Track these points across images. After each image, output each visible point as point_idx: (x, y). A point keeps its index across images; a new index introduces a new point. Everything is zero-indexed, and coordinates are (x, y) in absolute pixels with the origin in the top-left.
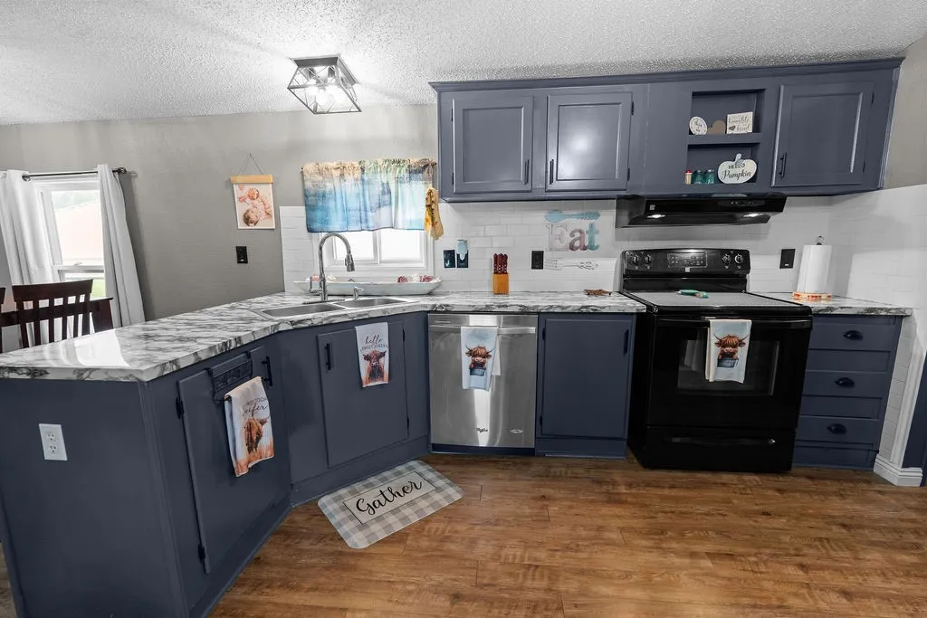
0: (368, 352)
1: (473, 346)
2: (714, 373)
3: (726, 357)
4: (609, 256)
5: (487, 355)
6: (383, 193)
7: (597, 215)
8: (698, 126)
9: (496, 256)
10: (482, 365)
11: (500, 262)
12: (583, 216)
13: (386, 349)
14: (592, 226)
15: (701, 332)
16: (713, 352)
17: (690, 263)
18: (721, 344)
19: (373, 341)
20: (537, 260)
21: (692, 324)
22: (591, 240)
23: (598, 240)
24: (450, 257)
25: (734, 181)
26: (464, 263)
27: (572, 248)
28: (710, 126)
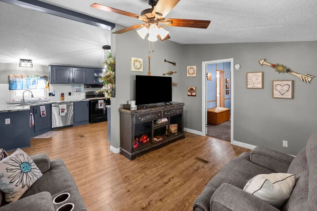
0: (42, 111)
1: (62, 108)
2: (100, 107)
3: (101, 105)
4: (83, 93)
5: (65, 109)
6: (34, 82)
7: (81, 86)
8: (96, 75)
9: (62, 94)
10: (63, 111)
11: (62, 95)
12: (78, 86)
13: (45, 110)
14: (80, 88)
15: (97, 102)
16: (99, 105)
17: (96, 93)
18: (100, 103)
19: (43, 109)
20: (70, 94)
21: (96, 102)
22: (80, 90)
23: (81, 90)
24: (50, 94)
25: (101, 82)
26: (53, 95)
27: (76, 92)
28: (97, 74)
